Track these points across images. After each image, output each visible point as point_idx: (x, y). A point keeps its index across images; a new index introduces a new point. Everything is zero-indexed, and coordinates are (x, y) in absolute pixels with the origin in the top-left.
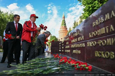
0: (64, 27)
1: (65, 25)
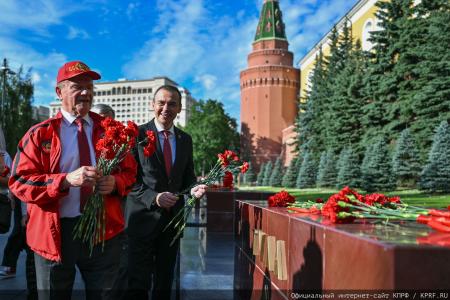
0: (271, 47)
1: (280, 32)
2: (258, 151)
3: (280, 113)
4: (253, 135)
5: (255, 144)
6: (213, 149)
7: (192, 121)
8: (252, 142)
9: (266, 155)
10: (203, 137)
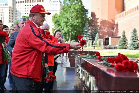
2: (100, 28)
3: (114, 6)
4: (98, 19)
5: (99, 24)
6: (76, 25)
7: (64, 9)
8: (97, 22)
9: (105, 30)
10: (70, 18)
